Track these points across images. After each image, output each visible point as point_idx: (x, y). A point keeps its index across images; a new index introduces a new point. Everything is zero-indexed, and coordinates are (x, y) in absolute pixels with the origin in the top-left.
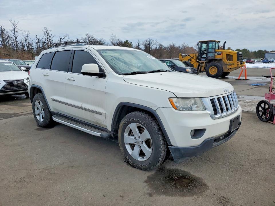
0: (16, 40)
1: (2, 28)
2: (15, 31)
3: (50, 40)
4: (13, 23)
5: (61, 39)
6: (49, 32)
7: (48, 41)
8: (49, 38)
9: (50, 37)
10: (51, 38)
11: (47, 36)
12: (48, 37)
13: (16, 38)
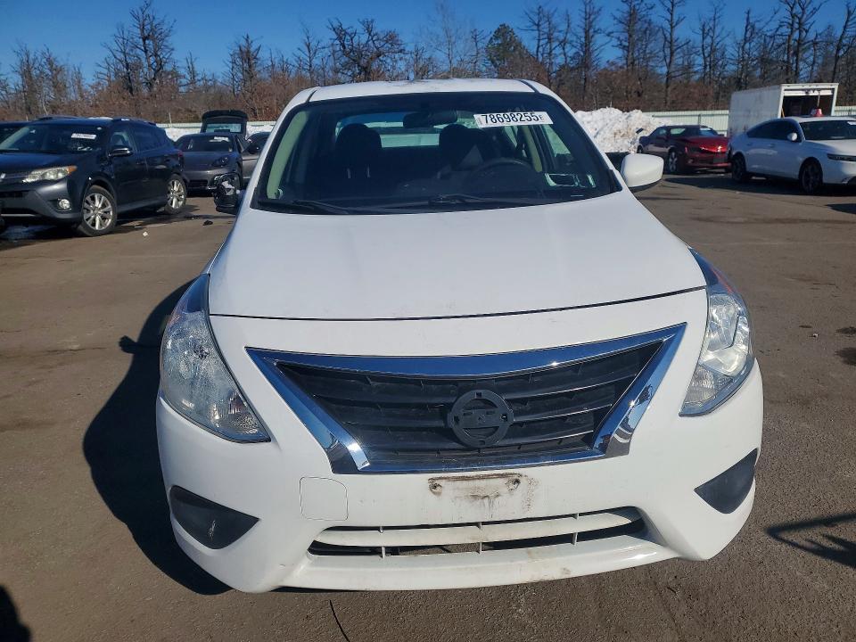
0: (672, 33)
3: (802, 23)
9: (803, 9)
10: (808, 12)
11: (793, 5)
13: (672, 28)
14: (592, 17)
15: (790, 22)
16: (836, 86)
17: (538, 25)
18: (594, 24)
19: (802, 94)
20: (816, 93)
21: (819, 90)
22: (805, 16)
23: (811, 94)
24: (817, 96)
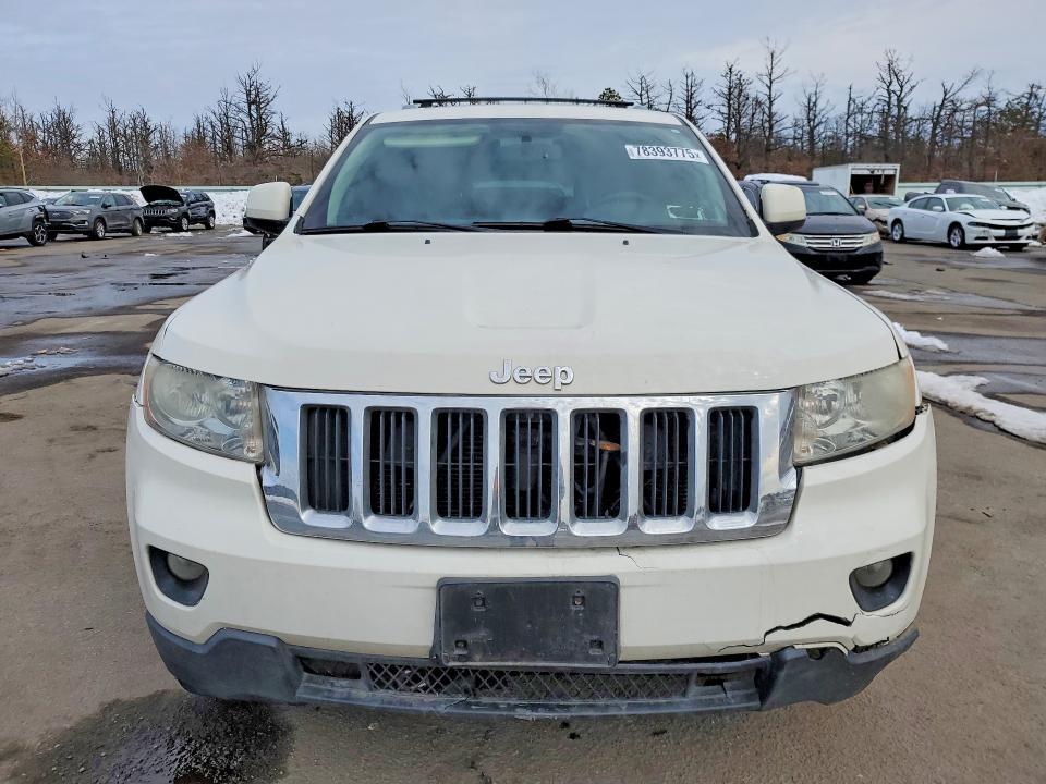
0: (770, 108)
1: (733, 69)
2: (773, 77)
3: (900, 100)
4: (772, 46)
5: (945, 93)
6: (900, 66)
7: (889, 104)
8: (898, 93)
9: (902, 87)
10: (906, 89)
11: (891, 83)
12: (892, 88)
13: (771, 103)
14: (694, 89)
15: (887, 99)
16: (898, 166)
17: (641, 95)
18: (695, 95)
19: (868, 173)
20: (880, 173)
21: (883, 170)
22: (903, 94)
23: (876, 173)
24: (880, 176)
